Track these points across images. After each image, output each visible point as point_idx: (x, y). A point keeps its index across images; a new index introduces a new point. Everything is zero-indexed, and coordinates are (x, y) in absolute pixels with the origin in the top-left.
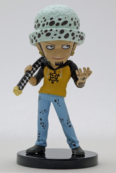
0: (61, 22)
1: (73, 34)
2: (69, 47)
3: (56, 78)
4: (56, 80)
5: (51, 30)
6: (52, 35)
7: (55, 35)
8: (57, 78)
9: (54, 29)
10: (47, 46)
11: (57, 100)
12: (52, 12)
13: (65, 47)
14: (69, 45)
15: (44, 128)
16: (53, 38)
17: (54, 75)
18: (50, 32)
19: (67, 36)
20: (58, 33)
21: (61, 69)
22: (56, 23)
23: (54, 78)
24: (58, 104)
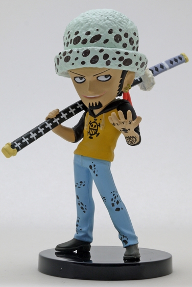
0: (89, 37)
1: (106, 56)
2: (109, 77)
3: (95, 130)
4: (95, 133)
5: (71, 52)
6: (72, 60)
7: (77, 59)
8: (97, 130)
9: (75, 50)
10: (75, 78)
11: (93, 166)
12: (79, 23)
13: (102, 78)
14: (109, 75)
15: (84, 212)
16: (73, 64)
17: (94, 124)
18: (69, 55)
19: (95, 60)
20: (80, 56)
21: (104, 114)
22: (82, 40)
23: (94, 129)
24: (94, 172)
